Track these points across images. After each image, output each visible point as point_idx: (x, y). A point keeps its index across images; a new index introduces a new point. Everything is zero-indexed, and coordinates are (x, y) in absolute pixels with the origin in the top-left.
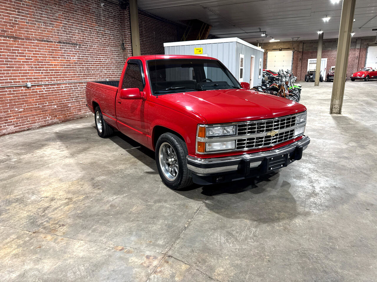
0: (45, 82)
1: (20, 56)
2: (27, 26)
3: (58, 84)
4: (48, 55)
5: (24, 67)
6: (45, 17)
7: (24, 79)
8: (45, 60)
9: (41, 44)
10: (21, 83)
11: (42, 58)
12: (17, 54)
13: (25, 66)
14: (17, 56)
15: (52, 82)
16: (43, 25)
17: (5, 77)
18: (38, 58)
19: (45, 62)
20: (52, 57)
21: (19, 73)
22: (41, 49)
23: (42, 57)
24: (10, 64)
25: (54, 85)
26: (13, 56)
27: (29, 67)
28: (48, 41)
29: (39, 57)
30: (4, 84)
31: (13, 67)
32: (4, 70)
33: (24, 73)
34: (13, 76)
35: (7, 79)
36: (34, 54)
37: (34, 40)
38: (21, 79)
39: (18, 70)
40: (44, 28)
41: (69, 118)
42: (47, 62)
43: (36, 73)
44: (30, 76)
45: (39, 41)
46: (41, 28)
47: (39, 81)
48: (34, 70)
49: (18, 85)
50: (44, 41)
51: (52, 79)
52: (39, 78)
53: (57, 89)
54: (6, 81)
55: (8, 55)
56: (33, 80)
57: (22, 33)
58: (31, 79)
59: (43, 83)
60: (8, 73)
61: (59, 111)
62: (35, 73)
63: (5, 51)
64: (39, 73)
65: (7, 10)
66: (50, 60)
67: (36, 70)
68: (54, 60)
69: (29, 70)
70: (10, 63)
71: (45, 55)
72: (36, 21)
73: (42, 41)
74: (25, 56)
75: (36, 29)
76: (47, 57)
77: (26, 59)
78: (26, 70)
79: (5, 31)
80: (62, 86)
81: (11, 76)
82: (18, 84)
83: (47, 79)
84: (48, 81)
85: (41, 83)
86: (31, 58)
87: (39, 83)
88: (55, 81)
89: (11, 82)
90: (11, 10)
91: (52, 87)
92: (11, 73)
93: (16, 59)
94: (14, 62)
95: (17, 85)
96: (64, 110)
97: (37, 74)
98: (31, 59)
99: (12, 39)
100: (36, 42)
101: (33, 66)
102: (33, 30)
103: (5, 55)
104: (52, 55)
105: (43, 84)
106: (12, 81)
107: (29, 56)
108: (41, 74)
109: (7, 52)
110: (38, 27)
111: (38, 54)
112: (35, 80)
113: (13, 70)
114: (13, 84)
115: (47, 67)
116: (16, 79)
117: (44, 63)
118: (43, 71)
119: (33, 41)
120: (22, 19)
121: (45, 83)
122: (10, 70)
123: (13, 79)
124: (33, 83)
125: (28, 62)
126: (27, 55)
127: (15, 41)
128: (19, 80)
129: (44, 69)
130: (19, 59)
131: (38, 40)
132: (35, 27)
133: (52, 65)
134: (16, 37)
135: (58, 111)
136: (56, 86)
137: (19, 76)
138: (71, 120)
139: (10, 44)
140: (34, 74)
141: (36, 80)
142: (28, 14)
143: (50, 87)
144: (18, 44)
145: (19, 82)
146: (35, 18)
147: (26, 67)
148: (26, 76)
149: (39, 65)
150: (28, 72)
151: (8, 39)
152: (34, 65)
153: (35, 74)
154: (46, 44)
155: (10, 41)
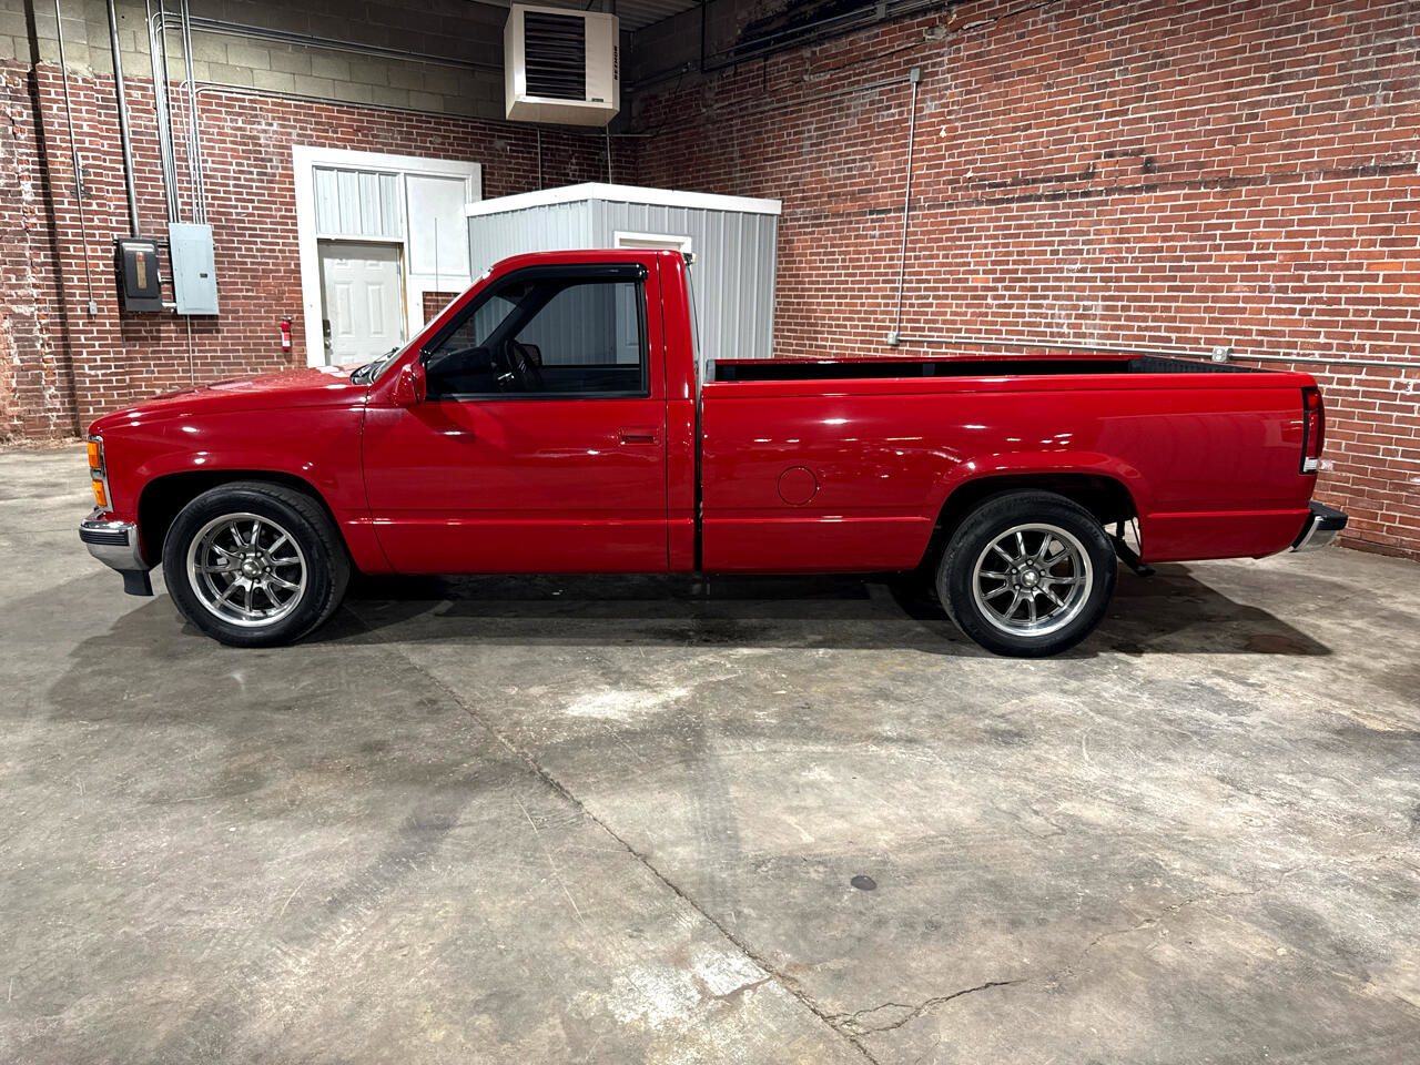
0: (1308, 352)
1: (1228, 247)
2: (1295, 122)
3: (1373, 370)
4: (1361, 232)
5: (1230, 289)
6: (1408, 58)
7: (1218, 331)
8: (1343, 256)
9: (1344, 185)
10: (1203, 346)
11: (1327, 250)
12: (1218, 242)
13: (1238, 283)
14: (1217, 247)
15: (1348, 354)
16: (1379, 99)
17: (1155, 319)
18: (1306, 250)
19: (1333, 267)
20: (1384, 243)
21: (1207, 310)
22: (1333, 210)
23: (1328, 244)
24: (1183, 279)
25: (1357, 368)
26: (1203, 248)
27: (1252, 289)
28: (1385, 170)
29: (1312, 245)
30: (1146, 343)
31: (1190, 289)
32: (1157, 299)
33: (1223, 311)
34: (1183, 320)
35: (1158, 329)
36: (1289, 235)
37: (1309, 178)
38: (1207, 331)
39: (1204, 300)
40: (1382, 112)
41: (1393, 539)
42: (1348, 267)
43: (1279, 311)
44: (1243, 321)
45: (1337, 174)
46: (1369, 113)
47: (1279, 345)
48: (1269, 300)
49: (1188, 352)
50: (1365, 172)
51: (1352, 342)
52: (1282, 334)
53: (1361, 389)
54: (1152, 334)
55: (1183, 249)
56: (1254, 337)
57: (1264, 160)
58: (1248, 332)
59: (1298, 355)
60: (1168, 309)
61: (1343, 489)
62: (1270, 311)
63: (1180, 233)
64: (1292, 311)
65: (1229, 85)
66: (1370, 255)
67: (1279, 300)
68: (1394, 255)
69: (1246, 299)
70: (1185, 274)
71: (1349, 232)
72: (1347, 92)
73: (1354, 173)
74: (1249, 246)
75: (1334, 130)
76: (1353, 243)
77: (1250, 257)
78: (1236, 299)
79: (1201, 165)
80: (1402, 380)
81: (1173, 319)
82: (1191, 349)
83: (1322, 340)
84: (1328, 347)
85: (1284, 354)
86: (1271, 251)
87: (1278, 353)
88: (1367, 353)
89: (1169, 340)
90: (1243, 83)
91: (1336, 376)
92: (1178, 310)
93: (1209, 258)
94: (1201, 269)
95: (1185, 349)
96: (1372, 496)
97: (1278, 317)
98: (1273, 256)
99: (1218, 189)
100: (1321, 181)
101: (1270, 283)
102: (1317, 136)
103: (1174, 249)
104: (1388, 230)
105: (1294, 357)
106: (1174, 336)
107: (1266, 246)
108: (1297, 317)
109: (1184, 238)
110: (1352, 115)
111: (1312, 234)
112: (1259, 338)
113: (1186, 300)
114: (1173, 345)
115: (1340, 289)
116: (1187, 330)
117: (1327, 272)
118: (1311, 306)
119: (1303, 182)
120: (1279, 102)
121: (1304, 355)
122: (1175, 299)
123: (1178, 330)
124: (1250, 349)
125: (1255, 268)
126: (1255, 242)
127: (1223, 195)
128: (1196, 335)
129: (1324, 295)
130: (1222, 258)
131: (1328, 174)
132: (1332, 118)
133: (1375, 278)
134: (1234, 179)
135: (1334, 488)
136: (1363, 376)
137: (1202, 320)
138: (1404, 555)
139: (1205, 207)
140: (1264, 316)
141: (1265, 339)
142: (1316, 72)
143: (1327, 374)
144: (1234, 205)
145: (1197, 341)
146: (1347, 79)
147: (1241, 288)
148: (1231, 321)
149: (1300, 278)
150: (1241, 305)
151: (1203, 190)
152: (1277, 279)
153: (1271, 317)
154: (1368, 184)
155: (1207, 195)
